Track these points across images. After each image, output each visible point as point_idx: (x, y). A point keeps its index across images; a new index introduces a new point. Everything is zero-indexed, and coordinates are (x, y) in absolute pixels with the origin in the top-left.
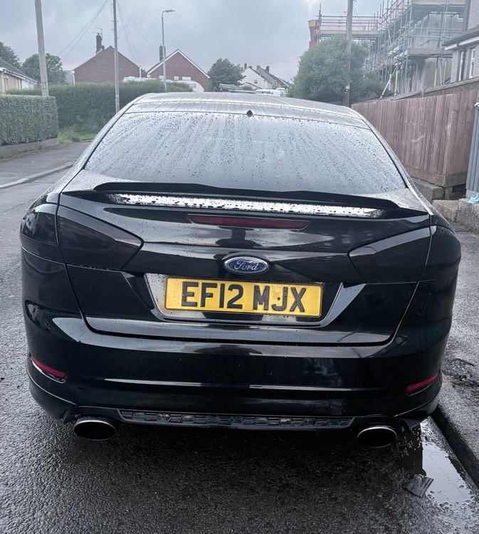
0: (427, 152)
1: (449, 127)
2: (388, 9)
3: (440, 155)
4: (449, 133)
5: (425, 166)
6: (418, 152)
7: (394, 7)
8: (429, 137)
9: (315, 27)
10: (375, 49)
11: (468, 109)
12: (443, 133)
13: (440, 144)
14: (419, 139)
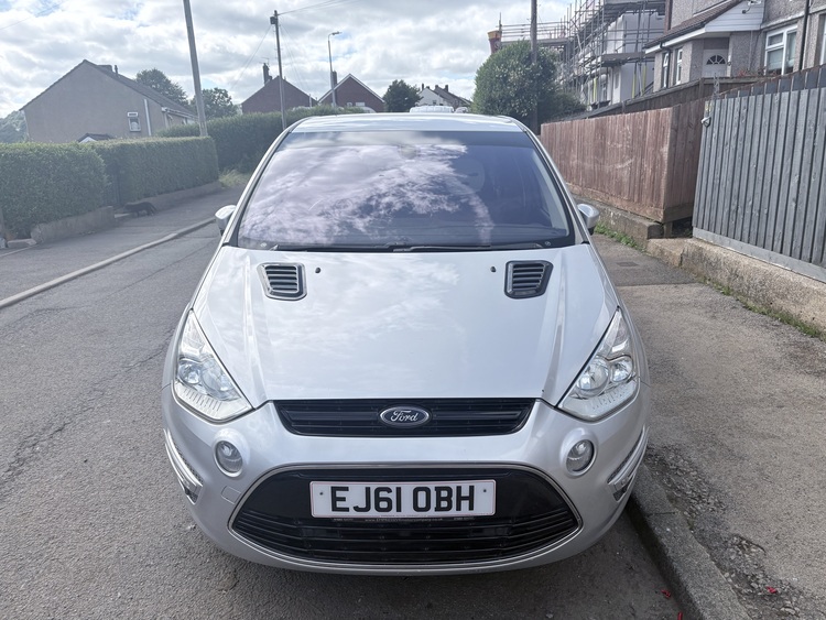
0: (637, 180)
1: (666, 149)
2: (576, 12)
3: (654, 183)
4: (666, 157)
5: (636, 196)
6: (626, 180)
7: (584, 9)
8: (639, 161)
9: (495, 38)
10: (563, 57)
11: (689, 125)
12: (658, 157)
13: (654, 170)
14: (627, 164)
